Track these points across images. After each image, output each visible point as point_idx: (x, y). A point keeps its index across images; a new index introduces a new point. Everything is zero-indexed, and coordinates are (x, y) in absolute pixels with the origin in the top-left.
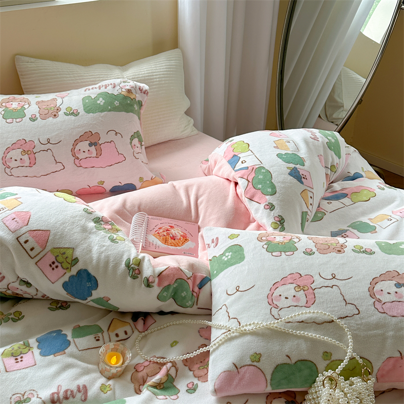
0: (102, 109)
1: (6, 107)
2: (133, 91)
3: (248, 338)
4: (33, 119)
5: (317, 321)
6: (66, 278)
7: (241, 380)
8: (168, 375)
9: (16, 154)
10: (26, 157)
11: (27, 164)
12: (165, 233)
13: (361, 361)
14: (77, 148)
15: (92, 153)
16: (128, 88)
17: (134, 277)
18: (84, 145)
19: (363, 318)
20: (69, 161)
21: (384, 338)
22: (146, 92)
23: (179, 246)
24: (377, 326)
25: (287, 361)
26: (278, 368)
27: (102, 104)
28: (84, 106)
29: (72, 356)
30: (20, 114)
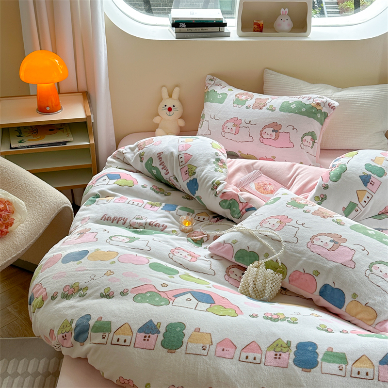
0: (291, 111)
1: (238, 97)
2: (322, 105)
3: (238, 233)
4: (247, 108)
5: (273, 238)
6: (188, 181)
7: (222, 248)
8: (202, 238)
9: (230, 125)
10: (234, 128)
11: (234, 133)
12: (262, 185)
13: (280, 264)
14: (264, 131)
15: (272, 136)
16: (319, 102)
17: (212, 189)
18: (269, 130)
19: (296, 246)
20: (257, 137)
21: (299, 259)
22: (333, 108)
23: (264, 193)
24: (300, 253)
25: (247, 249)
26: (241, 251)
27: (293, 108)
28: (281, 106)
29: (172, 215)
30: (242, 103)
